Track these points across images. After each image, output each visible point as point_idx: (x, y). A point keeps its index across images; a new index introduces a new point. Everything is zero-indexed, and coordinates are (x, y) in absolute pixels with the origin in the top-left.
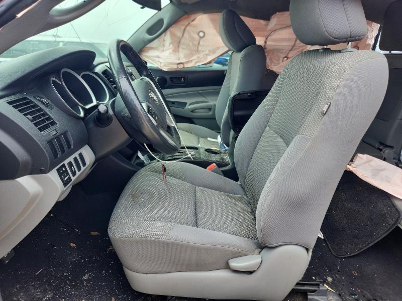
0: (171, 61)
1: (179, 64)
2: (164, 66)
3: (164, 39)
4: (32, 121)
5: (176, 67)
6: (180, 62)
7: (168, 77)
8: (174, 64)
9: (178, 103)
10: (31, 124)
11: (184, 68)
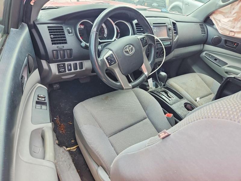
0: (226, 27)
1: (231, 31)
2: (220, 29)
3: (234, 8)
4: (51, 38)
5: (228, 33)
6: (233, 30)
7: (223, 39)
8: (228, 30)
9: (220, 61)
10: (50, 40)
11: (234, 36)
